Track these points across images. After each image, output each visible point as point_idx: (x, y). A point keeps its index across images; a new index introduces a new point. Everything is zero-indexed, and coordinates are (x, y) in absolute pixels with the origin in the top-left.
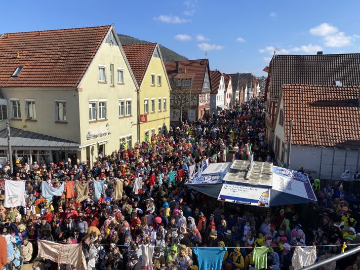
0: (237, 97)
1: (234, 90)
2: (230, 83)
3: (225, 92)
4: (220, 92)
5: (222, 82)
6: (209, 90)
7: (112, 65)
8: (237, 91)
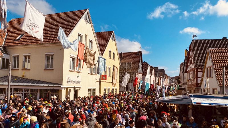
0: (157, 82)
2: (153, 71)
4: (148, 76)
5: (149, 70)
6: (142, 72)
7: (86, 36)
8: (157, 78)
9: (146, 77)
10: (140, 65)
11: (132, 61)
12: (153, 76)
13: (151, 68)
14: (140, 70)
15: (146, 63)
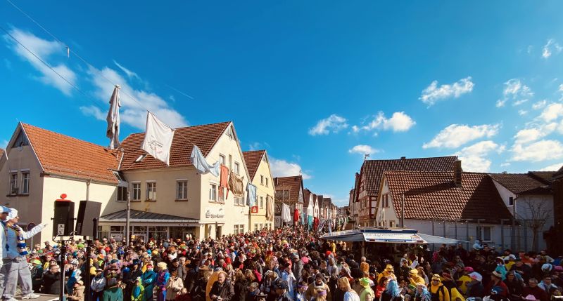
0: (322, 214)
1: (320, 207)
2: (317, 200)
3: (314, 207)
4: (310, 207)
5: (311, 199)
6: (302, 202)
7: (230, 156)
8: (322, 209)
9: (308, 208)
10: (301, 193)
11: (289, 188)
12: (317, 207)
13: (314, 196)
14: (301, 198)
15: (308, 190)
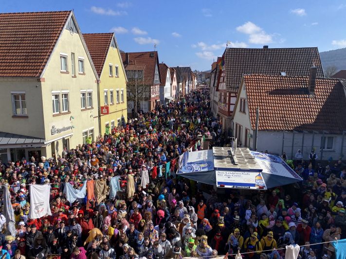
0: (181, 89)
1: (178, 83)
2: (175, 76)
3: (171, 84)
4: (167, 85)
5: (168, 75)
6: (159, 82)
7: (73, 54)
8: (181, 84)
9: (165, 87)
10: (157, 72)
11: (143, 67)
12: (175, 83)
14: (157, 78)
15: (164, 64)
